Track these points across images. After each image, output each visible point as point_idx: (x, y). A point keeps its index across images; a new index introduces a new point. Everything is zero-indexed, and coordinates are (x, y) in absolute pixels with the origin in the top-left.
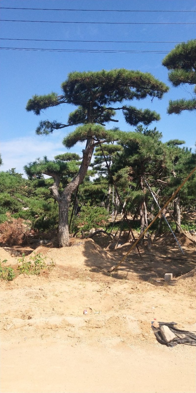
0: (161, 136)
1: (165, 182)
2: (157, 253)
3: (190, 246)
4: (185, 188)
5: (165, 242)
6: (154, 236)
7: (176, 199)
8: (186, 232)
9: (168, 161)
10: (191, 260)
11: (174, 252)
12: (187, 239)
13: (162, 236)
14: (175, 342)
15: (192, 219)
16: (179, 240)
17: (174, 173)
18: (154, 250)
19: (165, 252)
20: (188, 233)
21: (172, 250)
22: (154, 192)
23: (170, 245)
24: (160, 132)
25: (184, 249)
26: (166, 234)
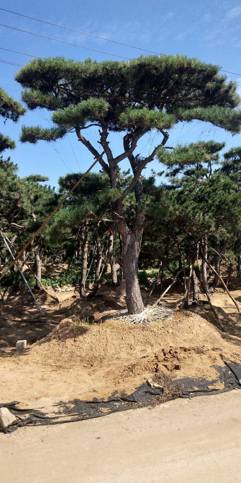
0: (16, 168)
1: (21, 227)
2: (10, 315)
3: (52, 305)
4: (47, 235)
5: (21, 302)
6: (8, 294)
7: (36, 248)
8: (48, 287)
9: (25, 200)
10: (52, 321)
11: (31, 313)
12: (48, 297)
13: (18, 294)
14: (15, 426)
15: (57, 271)
16: (39, 298)
17: (34, 216)
18: (6, 313)
19: (21, 314)
20: (50, 288)
21: (30, 310)
22: (7, 239)
23: (28, 305)
24: (14, 164)
25: (44, 309)
26: (23, 291)
